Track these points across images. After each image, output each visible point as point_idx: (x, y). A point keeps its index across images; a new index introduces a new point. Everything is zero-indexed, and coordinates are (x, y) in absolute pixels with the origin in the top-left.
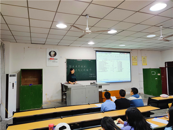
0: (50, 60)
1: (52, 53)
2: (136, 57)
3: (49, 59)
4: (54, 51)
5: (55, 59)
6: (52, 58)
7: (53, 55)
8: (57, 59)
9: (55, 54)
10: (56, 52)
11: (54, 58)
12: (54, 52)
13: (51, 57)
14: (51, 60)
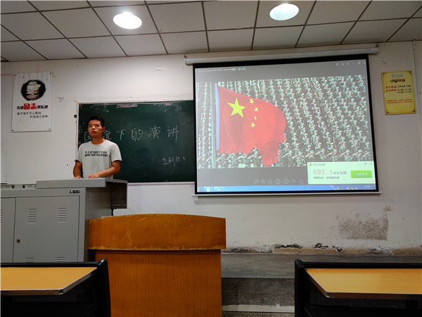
0: (23, 111)
1: (33, 88)
2: (406, 76)
3: (22, 108)
4: (40, 79)
5: (39, 107)
6: (31, 102)
7: (34, 92)
8: (46, 107)
9: (41, 91)
10: (44, 82)
11: (38, 102)
12: (39, 82)
13: (28, 99)
14: (26, 111)
